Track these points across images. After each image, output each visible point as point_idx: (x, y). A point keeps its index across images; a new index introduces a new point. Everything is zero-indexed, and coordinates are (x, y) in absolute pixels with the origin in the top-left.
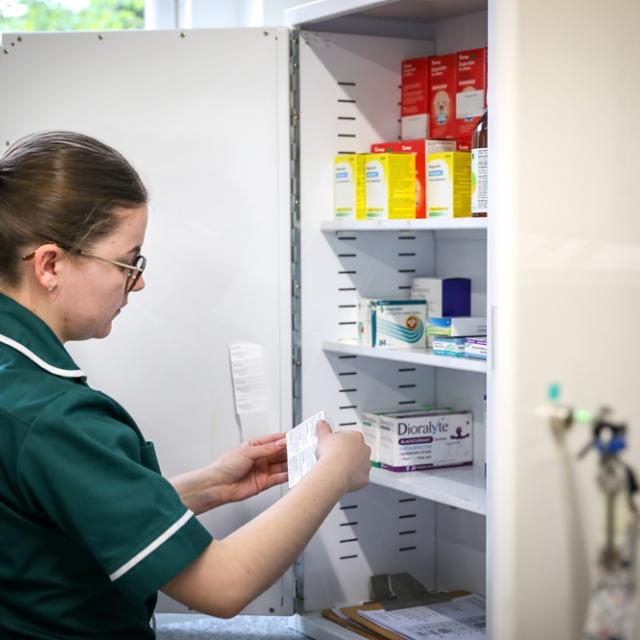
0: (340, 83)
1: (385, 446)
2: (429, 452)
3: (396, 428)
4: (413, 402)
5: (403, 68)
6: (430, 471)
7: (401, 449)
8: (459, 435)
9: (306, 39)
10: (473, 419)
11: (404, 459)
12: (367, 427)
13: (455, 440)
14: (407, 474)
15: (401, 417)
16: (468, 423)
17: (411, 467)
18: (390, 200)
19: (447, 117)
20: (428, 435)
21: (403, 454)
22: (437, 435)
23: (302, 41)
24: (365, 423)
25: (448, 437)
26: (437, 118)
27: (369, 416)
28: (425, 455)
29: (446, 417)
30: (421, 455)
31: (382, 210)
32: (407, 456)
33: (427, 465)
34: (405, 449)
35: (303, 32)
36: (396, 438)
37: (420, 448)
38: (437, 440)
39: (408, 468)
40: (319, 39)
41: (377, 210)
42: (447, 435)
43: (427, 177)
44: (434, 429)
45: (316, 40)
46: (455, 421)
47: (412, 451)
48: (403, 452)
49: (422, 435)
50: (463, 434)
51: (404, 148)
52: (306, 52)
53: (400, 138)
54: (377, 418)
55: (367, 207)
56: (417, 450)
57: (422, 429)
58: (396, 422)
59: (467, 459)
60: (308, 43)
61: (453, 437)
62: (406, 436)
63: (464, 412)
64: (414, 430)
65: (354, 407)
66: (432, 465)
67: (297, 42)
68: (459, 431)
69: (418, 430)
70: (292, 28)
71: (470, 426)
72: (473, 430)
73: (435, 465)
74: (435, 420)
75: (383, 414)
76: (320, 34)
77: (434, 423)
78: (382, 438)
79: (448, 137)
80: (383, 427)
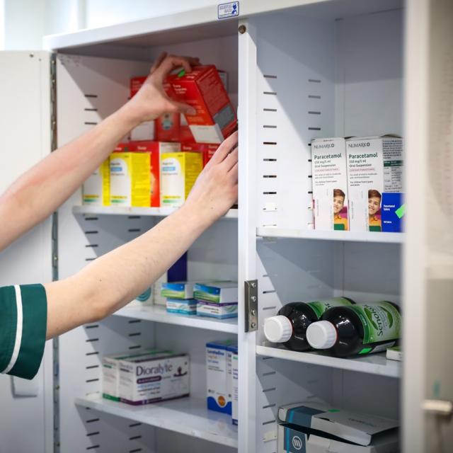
0: (87, 96)
1: (124, 384)
2: (158, 388)
3: (134, 370)
4: (139, 347)
5: (132, 84)
6: (159, 404)
7: (139, 387)
8: (180, 374)
9: (61, 60)
10: (190, 360)
11: (141, 395)
12: (108, 369)
13: (176, 378)
14: (143, 406)
15: (138, 361)
16: (186, 363)
17: (146, 401)
18: (133, 190)
19: (172, 124)
20: (158, 374)
21: (139, 391)
22: (164, 374)
23: (58, 62)
24: (105, 366)
25: (172, 376)
26: (162, 125)
27: (109, 360)
28: (156, 391)
29: (171, 360)
30: (153, 391)
31: (126, 197)
32: (142, 393)
33: (158, 399)
34: (141, 387)
35: (59, 55)
36: (135, 378)
37: (152, 385)
38: (165, 378)
39: (144, 402)
40: (71, 60)
41: (121, 197)
42: (171, 374)
43: (161, 172)
44: (163, 369)
45: (68, 61)
46: (177, 362)
47: (147, 388)
48: (140, 389)
49: (153, 375)
50: (183, 372)
51: (139, 148)
52: (61, 71)
53: (129, 138)
54: (117, 362)
55: (112, 195)
56: (150, 387)
57: (153, 371)
58: (134, 365)
59: (185, 392)
60: (63, 64)
61: (175, 375)
62: (143, 376)
63: (183, 355)
64: (148, 371)
65: (97, 353)
66: (160, 398)
67: (55, 63)
68: (180, 370)
69: (151, 371)
70: (52, 52)
71: (187, 366)
72: (189, 368)
73: (163, 398)
74: (162, 363)
75: (122, 358)
76: (72, 56)
77: (162, 365)
78: (122, 377)
79: (173, 139)
80: (122, 370)
